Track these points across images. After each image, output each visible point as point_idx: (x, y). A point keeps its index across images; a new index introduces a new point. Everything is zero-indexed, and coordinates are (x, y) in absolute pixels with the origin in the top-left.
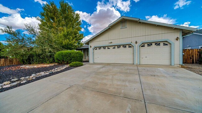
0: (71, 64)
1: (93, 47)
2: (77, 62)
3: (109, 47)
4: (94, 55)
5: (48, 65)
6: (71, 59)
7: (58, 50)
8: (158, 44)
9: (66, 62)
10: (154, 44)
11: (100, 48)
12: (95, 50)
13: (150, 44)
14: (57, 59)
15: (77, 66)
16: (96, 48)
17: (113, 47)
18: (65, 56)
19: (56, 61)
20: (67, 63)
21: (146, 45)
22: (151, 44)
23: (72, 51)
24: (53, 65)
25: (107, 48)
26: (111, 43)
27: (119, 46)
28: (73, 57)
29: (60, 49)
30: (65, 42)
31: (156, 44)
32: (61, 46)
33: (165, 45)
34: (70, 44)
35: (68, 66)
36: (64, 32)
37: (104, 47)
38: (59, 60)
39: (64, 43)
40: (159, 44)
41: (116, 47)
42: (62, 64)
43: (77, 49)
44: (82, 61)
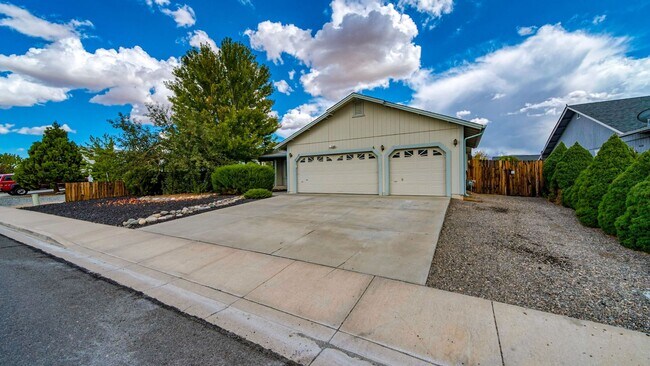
0: (248, 193)
1: (295, 156)
2: (260, 190)
3: (330, 157)
4: (297, 174)
5: (199, 197)
6: (247, 184)
7: (217, 163)
8: (423, 152)
9: (235, 191)
10: (416, 152)
11: (311, 158)
12: (300, 164)
13: (409, 153)
14: (218, 183)
15: (260, 198)
16: (302, 159)
17: (339, 157)
18: (235, 175)
19: (215, 186)
20: (239, 193)
21: (402, 154)
22: (412, 153)
23: (250, 164)
24: (208, 196)
25: (325, 158)
26: (334, 147)
27: (350, 156)
28: (251, 179)
29: (221, 161)
30: (233, 141)
31: (419, 152)
32: (223, 152)
33: (436, 154)
34: (245, 147)
35: (241, 197)
36: (230, 118)
37: (320, 158)
38: (222, 186)
39: (230, 146)
40: (426, 152)
41: (345, 157)
42: (227, 194)
43: (261, 160)
44: (270, 188)
